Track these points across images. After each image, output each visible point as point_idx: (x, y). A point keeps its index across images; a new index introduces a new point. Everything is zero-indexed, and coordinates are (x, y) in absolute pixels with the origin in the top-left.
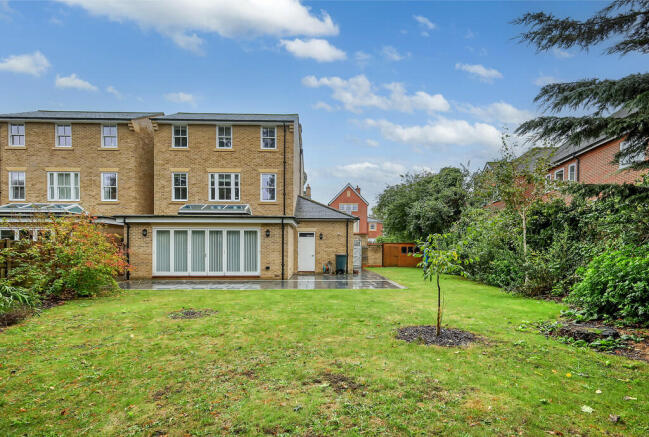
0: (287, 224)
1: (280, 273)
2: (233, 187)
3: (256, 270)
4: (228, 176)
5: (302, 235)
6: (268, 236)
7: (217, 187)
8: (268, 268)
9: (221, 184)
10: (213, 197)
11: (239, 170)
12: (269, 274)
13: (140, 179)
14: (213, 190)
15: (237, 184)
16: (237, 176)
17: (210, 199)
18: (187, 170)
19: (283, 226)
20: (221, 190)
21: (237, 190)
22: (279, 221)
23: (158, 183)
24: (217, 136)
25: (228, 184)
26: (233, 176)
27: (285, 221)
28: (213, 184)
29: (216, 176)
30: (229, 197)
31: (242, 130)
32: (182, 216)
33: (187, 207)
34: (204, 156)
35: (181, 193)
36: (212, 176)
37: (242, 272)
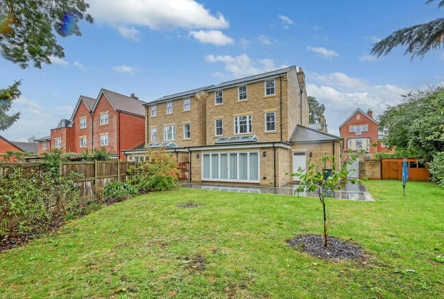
0: (278, 147)
1: (273, 181)
2: (248, 124)
3: (257, 179)
4: (245, 118)
5: (296, 154)
6: (265, 156)
7: (239, 125)
8: (265, 178)
9: (241, 123)
10: (236, 132)
11: (251, 112)
12: (266, 182)
13: (200, 125)
14: (237, 127)
15: (250, 122)
16: (250, 117)
17: (235, 134)
18: (222, 117)
19: (275, 148)
20: (241, 127)
21: (250, 126)
22: (272, 145)
23: (208, 126)
24: (239, 93)
25: (245, 122)
26: (248, 117)
27: (276, 145)
28: (236, 123)
29: (238, 119)
30: (246, 131)
31: (253, 86)
32: (216, 145)
33: (221, 140)
34: (231, 107)
35: (220, 131)
36: (236, 118)
37: (249, 181)
